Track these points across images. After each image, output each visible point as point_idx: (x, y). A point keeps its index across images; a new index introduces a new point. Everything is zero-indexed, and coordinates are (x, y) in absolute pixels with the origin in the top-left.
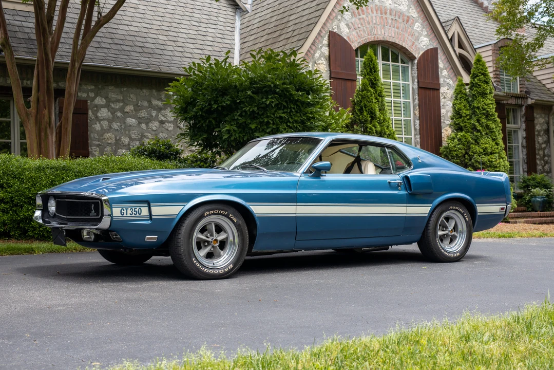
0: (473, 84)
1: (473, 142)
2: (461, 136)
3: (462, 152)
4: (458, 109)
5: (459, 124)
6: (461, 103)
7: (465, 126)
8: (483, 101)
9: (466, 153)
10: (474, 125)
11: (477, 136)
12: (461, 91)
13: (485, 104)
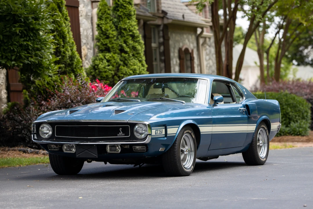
0: (118, 4)
1: (122, 63)
2: (110, 57)
3: (112, 73)
4: (105, 29)
5: (106, 44)
6: (106, 24)
7: (113, 47)
8: (129, 23)
9: (116, 74)
10: (121, 46)
11: (124, 57)
12: (105, 11)
13: (131, 25)
